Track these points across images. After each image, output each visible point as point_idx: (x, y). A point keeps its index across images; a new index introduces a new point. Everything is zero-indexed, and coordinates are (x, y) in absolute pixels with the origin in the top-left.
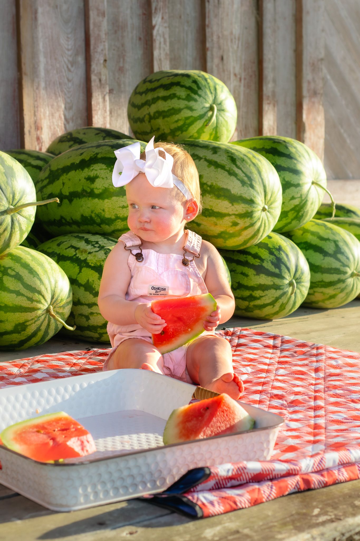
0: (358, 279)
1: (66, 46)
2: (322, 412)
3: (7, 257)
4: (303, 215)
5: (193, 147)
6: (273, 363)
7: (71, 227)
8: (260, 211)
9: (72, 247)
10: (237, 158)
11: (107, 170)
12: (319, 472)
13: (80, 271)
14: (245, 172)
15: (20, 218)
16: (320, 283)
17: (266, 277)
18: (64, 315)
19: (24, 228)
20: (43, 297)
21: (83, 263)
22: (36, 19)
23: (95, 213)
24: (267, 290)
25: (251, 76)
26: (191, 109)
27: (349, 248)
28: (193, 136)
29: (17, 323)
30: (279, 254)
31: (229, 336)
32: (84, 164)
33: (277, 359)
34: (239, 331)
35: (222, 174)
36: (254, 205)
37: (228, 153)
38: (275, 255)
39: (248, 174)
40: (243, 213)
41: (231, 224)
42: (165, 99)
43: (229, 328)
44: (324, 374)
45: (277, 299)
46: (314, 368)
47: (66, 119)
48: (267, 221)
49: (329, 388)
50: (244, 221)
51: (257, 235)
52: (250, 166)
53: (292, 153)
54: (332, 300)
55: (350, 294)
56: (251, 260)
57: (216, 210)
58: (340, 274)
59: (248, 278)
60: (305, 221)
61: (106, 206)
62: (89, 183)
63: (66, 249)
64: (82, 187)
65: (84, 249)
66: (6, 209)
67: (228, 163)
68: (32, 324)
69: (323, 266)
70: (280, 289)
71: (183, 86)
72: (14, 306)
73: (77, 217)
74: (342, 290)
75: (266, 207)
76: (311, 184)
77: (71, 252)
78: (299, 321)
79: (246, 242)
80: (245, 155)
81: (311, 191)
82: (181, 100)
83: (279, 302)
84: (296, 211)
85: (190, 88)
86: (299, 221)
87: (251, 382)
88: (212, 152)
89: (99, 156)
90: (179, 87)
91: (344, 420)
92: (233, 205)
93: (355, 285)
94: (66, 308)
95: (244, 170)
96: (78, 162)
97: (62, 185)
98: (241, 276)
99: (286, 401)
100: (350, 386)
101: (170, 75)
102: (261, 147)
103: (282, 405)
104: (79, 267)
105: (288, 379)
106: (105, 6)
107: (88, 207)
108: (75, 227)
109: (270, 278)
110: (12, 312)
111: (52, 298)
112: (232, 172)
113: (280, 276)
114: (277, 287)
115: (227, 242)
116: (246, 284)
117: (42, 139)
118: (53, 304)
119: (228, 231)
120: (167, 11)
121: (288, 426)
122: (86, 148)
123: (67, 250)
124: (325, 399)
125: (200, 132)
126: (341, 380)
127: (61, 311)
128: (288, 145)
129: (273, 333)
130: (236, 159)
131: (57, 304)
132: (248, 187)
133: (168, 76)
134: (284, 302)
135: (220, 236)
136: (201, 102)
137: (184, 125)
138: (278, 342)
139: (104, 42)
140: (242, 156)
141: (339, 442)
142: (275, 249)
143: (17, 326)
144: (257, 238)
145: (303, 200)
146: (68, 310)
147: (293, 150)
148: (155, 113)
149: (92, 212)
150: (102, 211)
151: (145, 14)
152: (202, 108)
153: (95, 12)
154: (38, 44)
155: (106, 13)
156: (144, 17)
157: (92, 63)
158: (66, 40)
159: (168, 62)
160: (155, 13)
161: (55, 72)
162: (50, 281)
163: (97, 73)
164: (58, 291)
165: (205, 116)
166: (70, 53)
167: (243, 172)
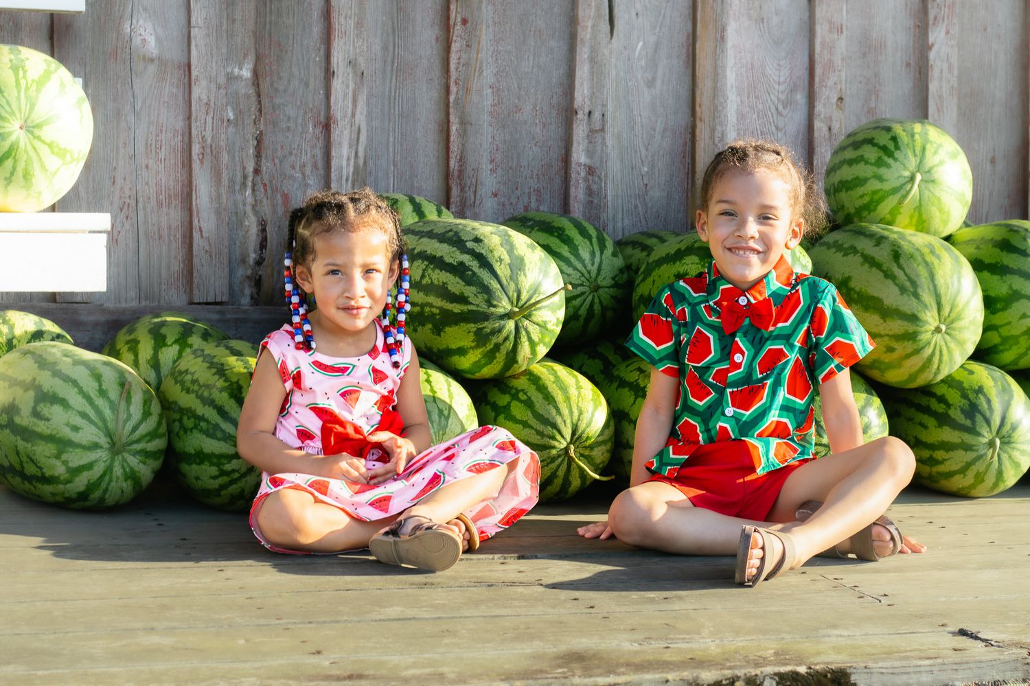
1: (776, 79)
3: (525, 376)
5: (859, 236)
8: (930, 333)
10: (904, 254)
13: (634, 403)
14: (909, 274)
15: (528, 325)
17: (951, 431)
18: (592, 460)
19: (535, 337)
20: (560, 432)
22: (723, 38)
24: (953, 451)
26: (880, 179)
28: (884, 218)
30: (977, 398)
32: (678, 256)
35: (875, 277)
36: (919, 323)
37: (895, 246)
38: (969, 400)
39: (913, 277)
40: (901, 333)
41: (884, 349)
45: (968, 465)
48: (944, 348)
50: (901, 346)
51: (929, 368)
52: (918, 265)
56: (935, 405)
59: (927, 430)
66: (507, 312)
67: (889, 260)
70: (973, 450)
71: (875, 145)
75: (943, 327)
79: (913, 377)
80: (918, 250)
82: (869, 166)
83: (972, 470)
85: (884, 149)
88: (875, 244)
89: (696, 245)
90: (870, 146)
92: (885, 321)
94: (596, 449)
95: (908, 271)
98: (918, 426)
106: (843, 16)
109: (957, 433)
111: (574, 433)
112: (889, 273)
113: (973, 431)
114: (968, 448)
115: (885, 375)
116: (924, 440)
118: (576, 441)
119: (881, 359)
120: (956, 21)
125: (894, 212)
127: (587, 453)
130: (901, 255)
131: (580, 444)
132: (909, 296)
133: (868, 129)
134: (981, 471)
135: (873, 365)
136: (897, 170)
137: (871, 202)
139: (840, 71)
140: (911, 250)
142: (973, 390)
146: (600, 453)
151: (919, 26)
152: (898, 178)
153: (826, 26)
154: (726, 77)
155: (844, 28)
156: (917, 31)
157: (817, 104)
158: (776, 70)
159: (955, 100)
160: (934, 24)
161: (755, 116)
162: (571, 412)
163: (825, 118)
164: (582, 426)
165: (901, 190)
166: (782, 87)
167: (906, 274)
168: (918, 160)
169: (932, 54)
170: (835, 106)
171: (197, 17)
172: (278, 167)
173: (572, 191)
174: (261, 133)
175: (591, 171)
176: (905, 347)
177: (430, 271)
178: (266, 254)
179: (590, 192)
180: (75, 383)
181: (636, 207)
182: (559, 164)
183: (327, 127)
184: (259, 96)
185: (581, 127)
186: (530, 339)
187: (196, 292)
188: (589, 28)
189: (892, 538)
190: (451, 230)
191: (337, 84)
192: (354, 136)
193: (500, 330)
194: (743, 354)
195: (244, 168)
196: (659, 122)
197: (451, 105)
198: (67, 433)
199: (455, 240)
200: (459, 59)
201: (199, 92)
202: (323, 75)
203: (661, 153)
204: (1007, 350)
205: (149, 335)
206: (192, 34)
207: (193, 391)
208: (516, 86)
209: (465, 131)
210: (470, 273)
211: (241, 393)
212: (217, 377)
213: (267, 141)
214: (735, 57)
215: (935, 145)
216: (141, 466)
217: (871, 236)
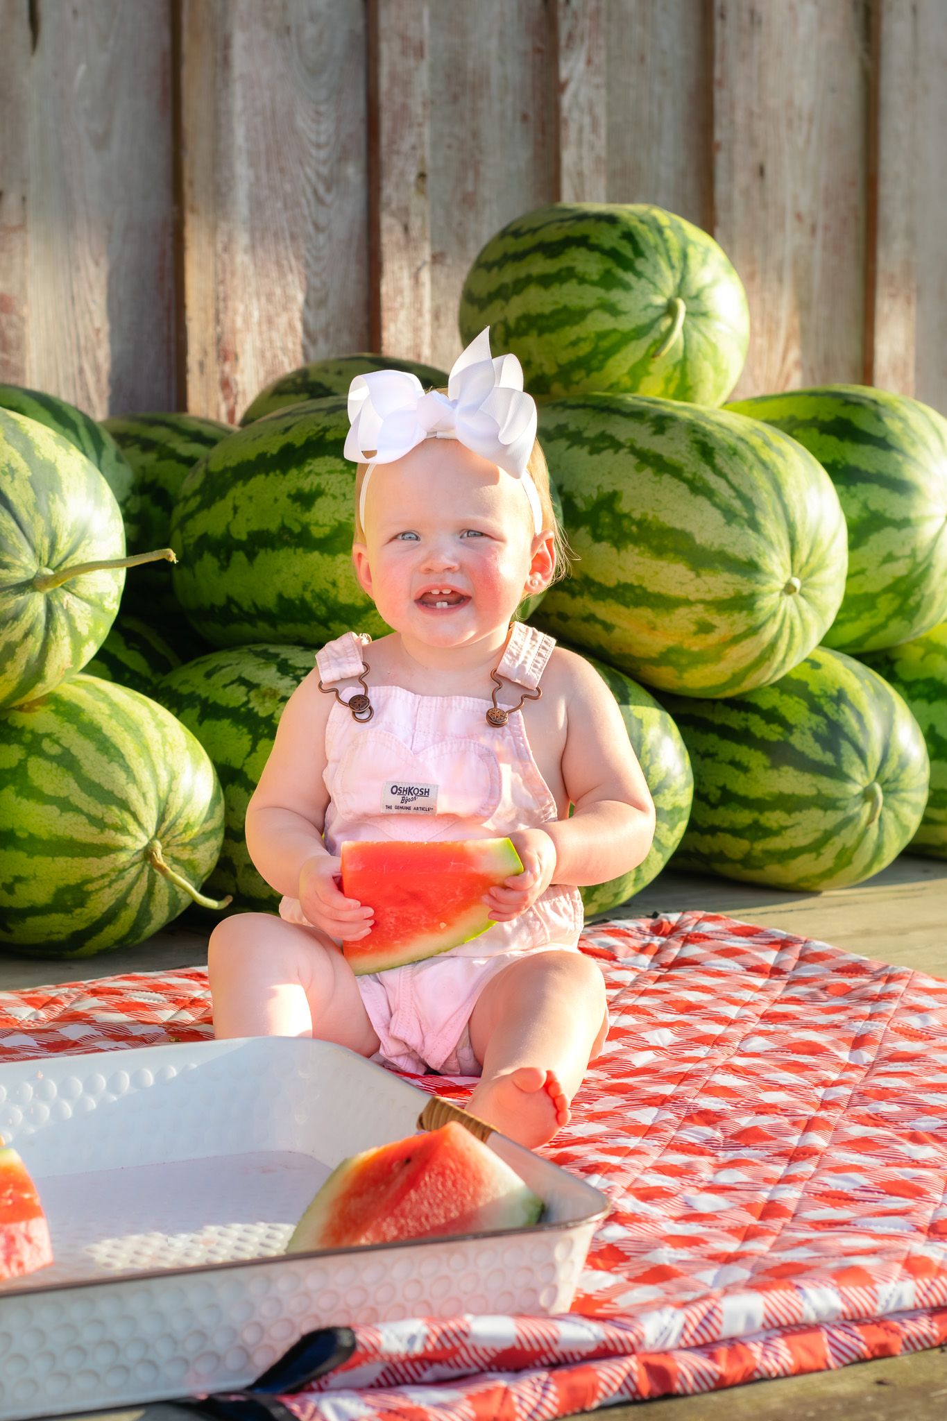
1: (313, 137)
2: (806, 1168)
3: (46, 704)
4: (918, 606)
5: (605, 415)
6: (746, 1016)
7: (255, 626)
8: (777, 594)
9: (242, 681)
10: (717, 447)
11: (346, 476)
12: (707, 1348)
13: (253, 749)
14: (736, 485)
15: (71, 602)
17: (796, 773)
18: (194, 868)
19: (83, 628)
20: (135, 816)
21: (263, 726)
22: (226, 62)
23: (313, 591)
24: (801, 811)
25: (844, 221)
26: (611, 310)
28: (617, 383)
29: (61, 884)
30: (837, 711)
31: (664, 935)
32: (289, 458)
33: (765, 1007)
34: (695, 921)
35: (671, 491)
36: (758, 577)
37: (694, 431)
38: (825, 716)
39: (745, 490)
40: (726, 597)
41: (693, 628)
42: (545, 281)
43: (666, 912)
44: (875, 1054)
45: (828, 836)
46: (853, 1036)
47: (307, 332)
48: (797, 622)
49: (864, 1095)
50: (729, 621)
51: (768, 659)
52: (751, 468)
53: (892, 433)
56: (759, 727)
57: (652, 588)
59: (749, 775)
60: (926, 622)
61: (339, 571)
62: (299, 509)
63: (225, 686)
64: (279, 520)
65: (271, 689)
66: (31, 577)
67: (692, 459)
68: (101, 889)
70: (835, 808)
71: (593, 248)
72: (54, 839)
73: (268, 600)
75: (797, 583)
76: (944, 519)
77: (235, 697)
78: (897, 898)
79: (737, 678)
80: (741, 439)
81: (942, 539)
82: (587, 287)
83: (833, 844)
84: (900, 594)
85: (613, 254)
86: (910, 622)
87: (657, 1071)
88: (653, 429)
89: (328, 436)
90: (583, 250)
91: (858, 1192)
92: (698, 575)
94: (201, 848)
95: (735, 480)
96: (274, 450)
97: (232, 512)
98: (731, 769)
99: (723, 1130)
100: (926, 1092)
101: (568, 215)
102: (809, 416)
103: (709, 1142)
104: (250, 737)
105: (759, 1066)
106: (424, 28)
107: (295, 575)
108: (263, 628)
109: (807, 778)
110: (48, 855)
111: (161, 819)
112: (699, 484)
113: (836, 773)
114: (827, 804)
115: (686, 675)
116: (742, 792)
117: (236, 384)
118: (163, 836)
119: (685, 646)
120: (602, 41)
121: (687, 1205)
122: (301, 414)
123: (228, 689)
124: (836, 1129)
125: (638, 372)
126: (912, 1074)
127: (185, 855)
128: (882, 410)
129: (782, 933)
130: (713, 449)
131: (174, 837)
132: (742, 526)
133: (562, 221)
134: (848, 845)
135: (665, 658)
136: (642, 293)
137: (594, 353)
138: (790, 957)
139: (420, 125)
140: (732, 441)
141: (796, 1261)
142: (827, 697)
143: (61, 892)
144: (769, 667)
145: (920, 564)
146: (208, 855)
147: (894, 425)
148: (519, 320)
149: (305, 588)
150: (329, 587)
151: (541, 51)
152: (645, 308)
153: (397, 45)
154: (231, 132)
155: (425, 49)
156: (539, 58)
157: (383, 183)
158: (313, 120)
159: (602, 181)
160: (567, 46)
161: (279, 205)
162: (155, 775)
163: (397, 208)
164: (177, 803)
165: (650, 331)
166: (323, 154)
167: (732, 486)
168: (678, 276)
169: (566, 100)
170: (413, 189)
175: (3, 303)
176: (731, 623)
179: (4, 344)
186: (73, 632)
193: (16, 617)
203: (123, 271)
204: (851, 620)
214: (244, 96)
217: (637, 415)
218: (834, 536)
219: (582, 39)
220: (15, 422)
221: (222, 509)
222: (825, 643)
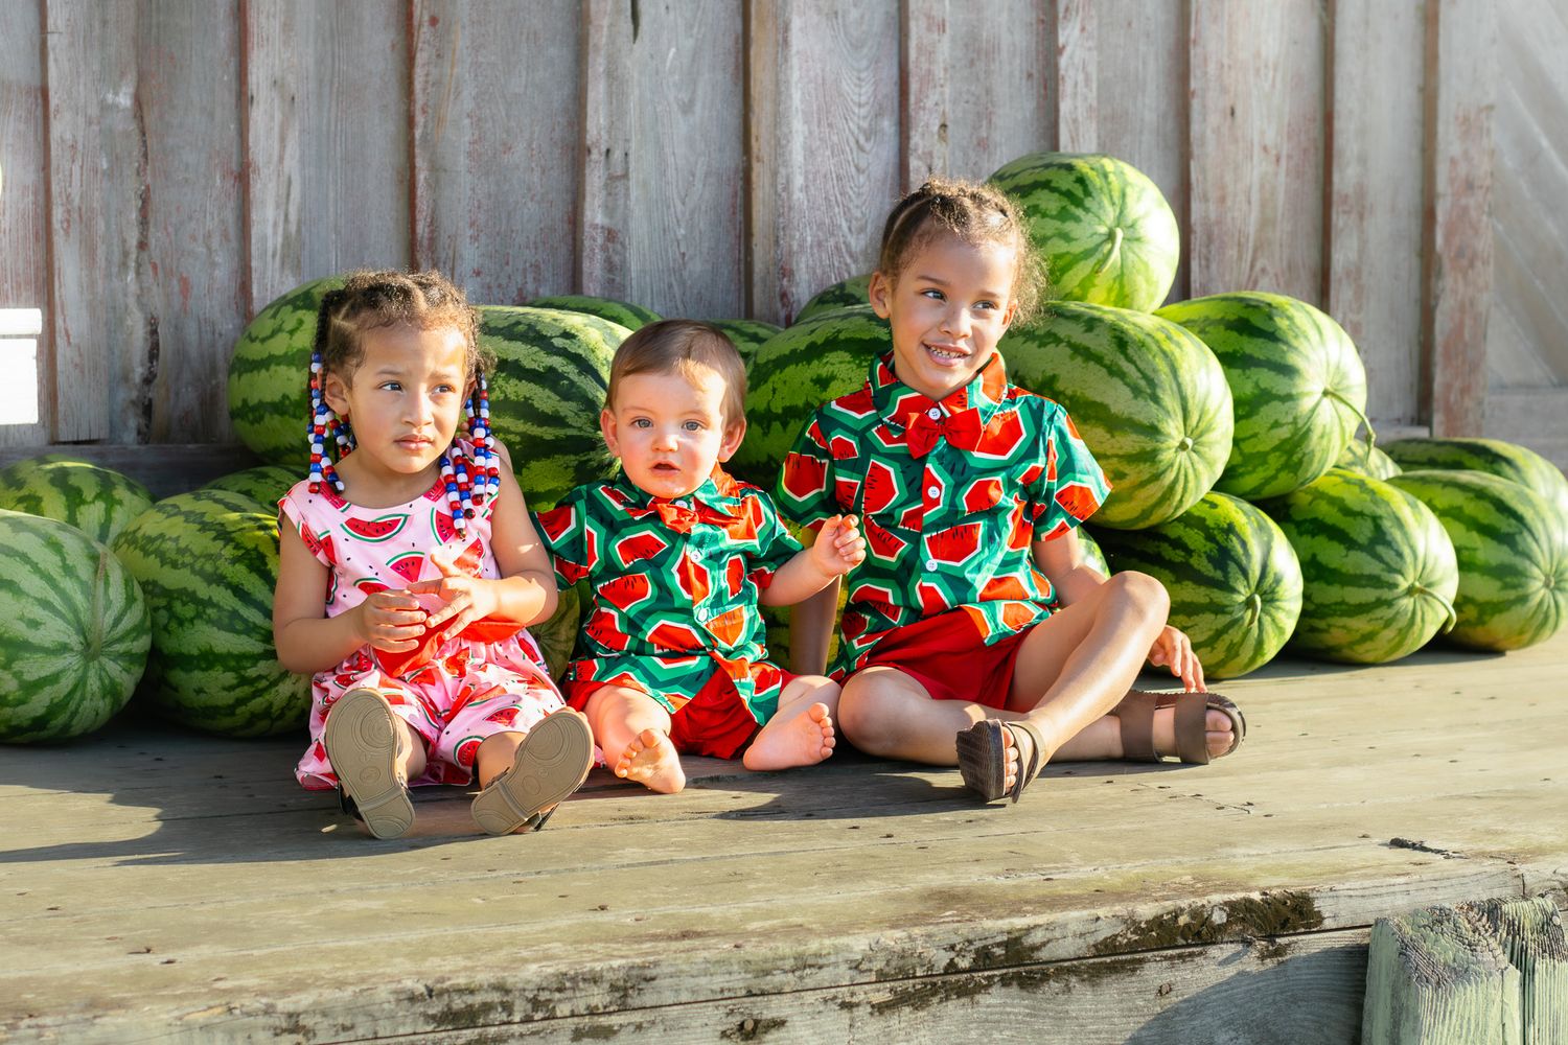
0: (1426, 600)
1: (856, 98)
4: (1301, 462)
8: (1174, 450)
10: (1132, 342)
14: (1143, 369)
16: (1338, 607)
17: (1194, 586)
22: (786, 41)
24: (1198, 614)
25: (1305, 151)
26: (1066, 237)
27: (1405, 534)
30: (1227, 539)
32: (814, 352)
35: (1096, 375)
36: (1160, 438)
37: (1115, 330)
38: (1217, 543)
39: (1149, 373)
40: (1135, 452)
45: (1219, 634)
48: (1190, 471)
50: (1137, 470)
51: (1169, 501)
52: (1154, 356)
53: (1280, 329)
54: (1368, 645)
55: (1407, 632)
56: (1168, 551)
58: (1382, 587)
60: (1311, 475)
62: (819, 390)
64: (804, 399)
67: (1111, 350)
69: (1344, 570)
70: (1225, 613)
71: (1054, 190)
74: (1388, 624)
75: (1189, 442)
76: (1320, 395)
79: (1146, 514)
80: (1149, 335)
81: (1320, 409)
82: (1047, 219)
83: (1223, 641)
84: (1286, 452)
85: (1068, 195)
86: (1296, 474)
88: (1085, 329)
89: (842, 336)
90: (1046, 191)
92: (1113, 436)
93: (1419, 614)
95: (1142, 366)
96: (802, 347)
97: (772, 393)
101: (1039, 165)
102: (1219, 316)
106: (946, 8)
109: (1203, 590)
112: (1115, 369)
113: (1226, 587)
114: (1219, 609)
117: (793, 295)
120: (1093, 12)
122: (824, 320)
125: (1086, 284)
128: (1274, 311)
130: (1129, 343)
132: (1146, 399)
133: (1033, 169)
134: (1235, 641)
136: (1090, 224)
137: (1053, 271)
139: (942, 86)
140: (1141, 336)
142: (1220, 529)
144: (1170, 507)
145: (1301, 429)
147: (1282, 323)
151: (1043, 21)
152: (1092, 236)
153: (923, 23)
154: (790, 97)
155: (947, 25)
156: (1041, 27)
157: (912, 133)
158: (856, 85)
159: (1094, 126)
160: (1065, 18)
161: (828, 153)
163: (924, 153)
165: (1095, 253)
166: (863, 111)
167: (1139, 370)
168: (1118, 211)
169: (1063, 61)
170: (936, 137)
171: (57, 17)
172: (173, 237)
173: (586, 265)
174: (148, 188)
175: (611, 235)
176: (1140, 472)
177: (500, 382)
178: (159, 367)
179: (610, 266)
180: (25, 558)
181: (670, 286)
182: (566, 226)
183: (242, 177)
184: (144, 134)
185: (596, 172)
187: (62, 425)
188: (605, 29)
189: (1234, 729)
190: (518, 323)
191: (258, 116)
192: (283, 191)
194: (939, 486)
195: (124, 241)
196: (700, 163)
197: (417, 143)
198: (21, 631)
199: (535, 337)
200: (427, 75)
201: (58, 129)
202: (233, 101)
203: (703, 208)
204: (1250, 473)
205: (54, 489)
206: (49, 43)
207: (184, 565)
208: (503, 114)
209: (437, 181)
210: (566, 382)
211: (266, 564)
212: (220, 543)
213: (155, 199)
214: (801, 68)
215: (1137, 189)
216: (125, 675)
217: (1075, 317)
218: (1220, 407)
219: (1077, 12)
220: (612, 329)
221: (766, 388)
222: (1218, 487)
